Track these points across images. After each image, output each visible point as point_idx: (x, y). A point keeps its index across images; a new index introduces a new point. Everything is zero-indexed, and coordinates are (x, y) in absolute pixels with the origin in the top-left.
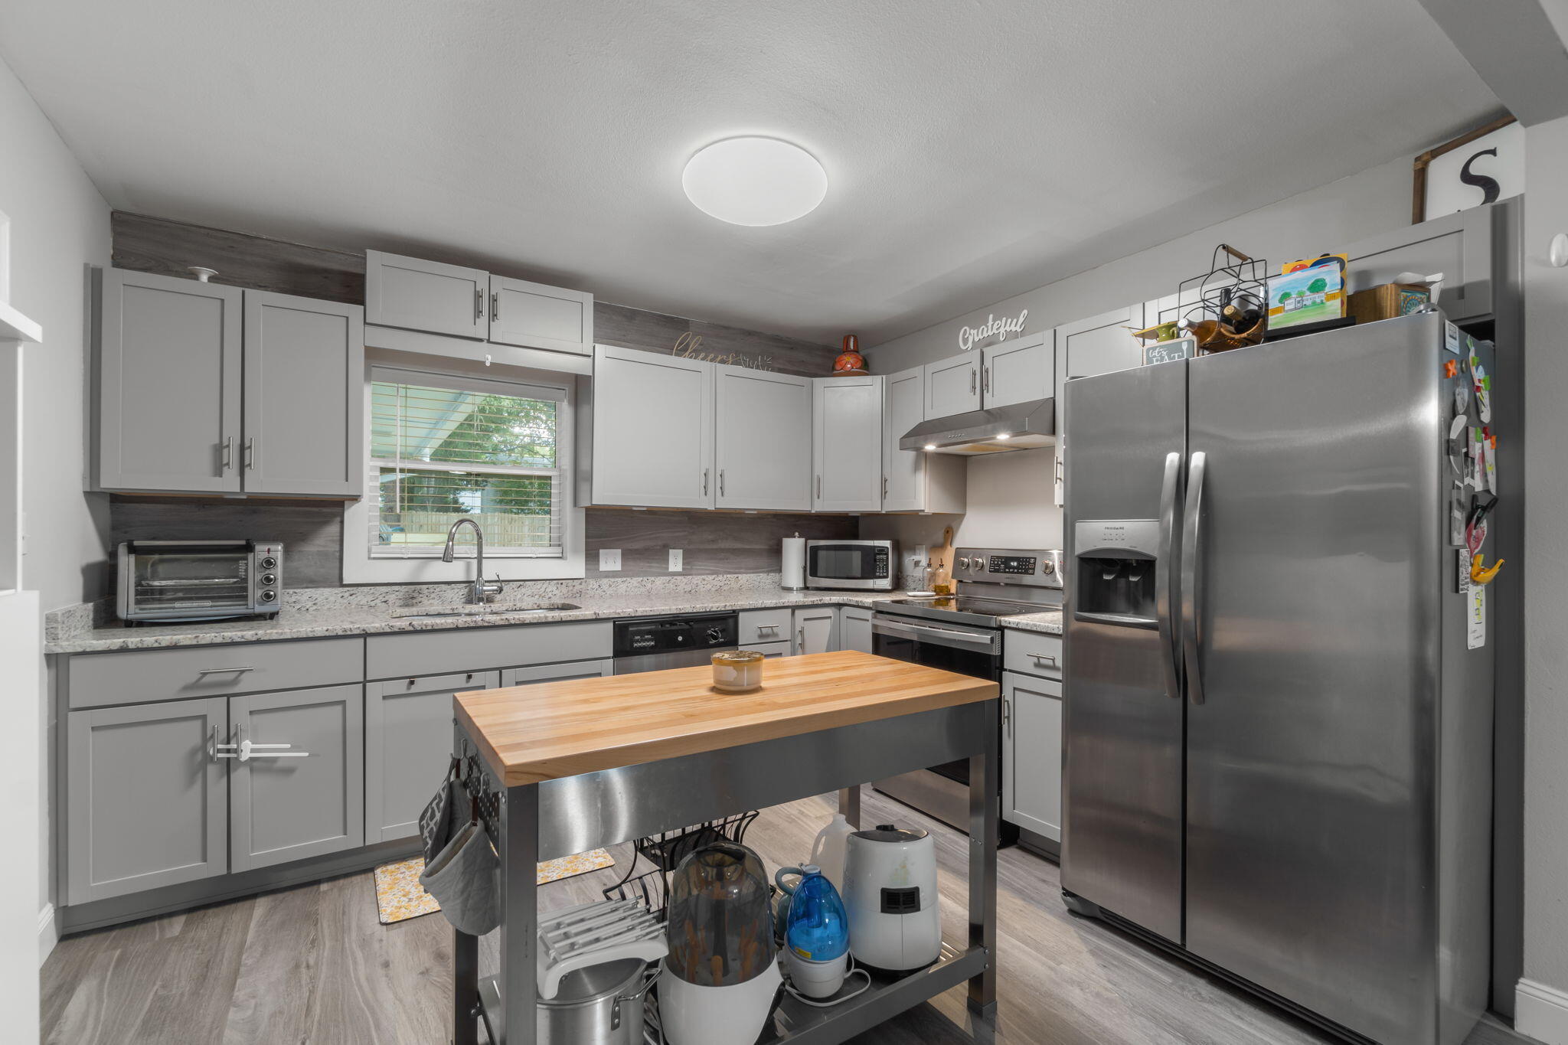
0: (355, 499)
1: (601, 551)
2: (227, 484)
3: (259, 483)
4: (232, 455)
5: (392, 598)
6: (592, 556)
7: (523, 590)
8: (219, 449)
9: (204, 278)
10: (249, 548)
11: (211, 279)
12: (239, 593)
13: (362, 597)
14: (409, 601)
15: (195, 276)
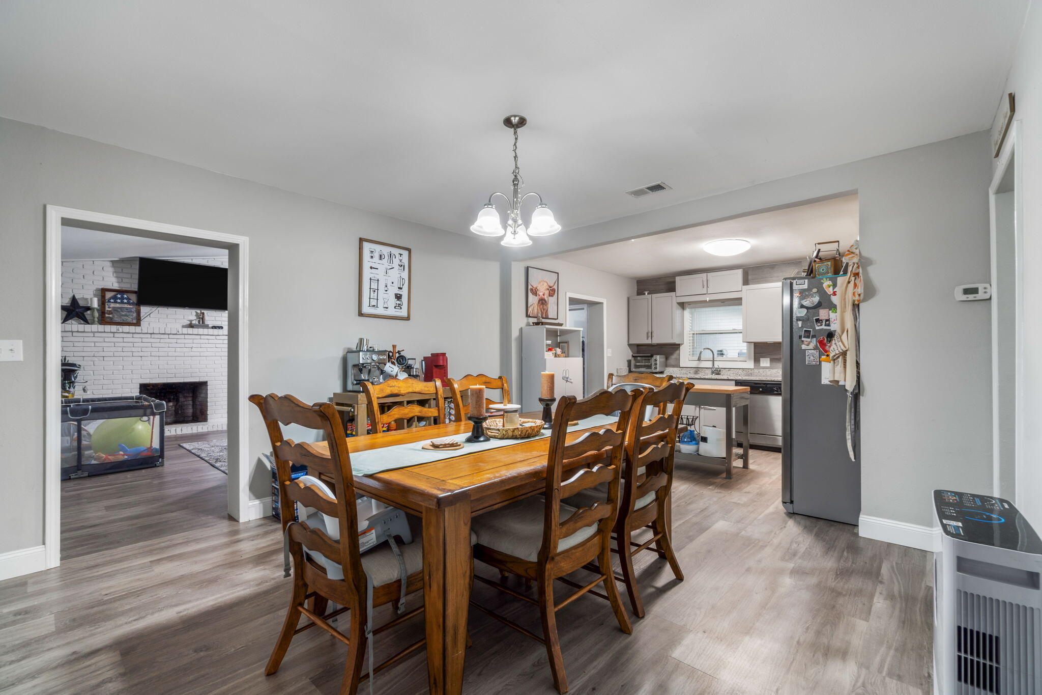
0: (682, 344)
1: (761, 359)
2: (649, 342)
3: (656, 340)
4: (650, 335)
5: (691, 372)
6: (757, 360)
7: (730, 371)
8: (648, 333)
9: (646, 294)
10: (652, 356)
11: (648, 294)
12: (649, 367)
13: (684, 371)
14: (696, 373)
15: (645, 294)
